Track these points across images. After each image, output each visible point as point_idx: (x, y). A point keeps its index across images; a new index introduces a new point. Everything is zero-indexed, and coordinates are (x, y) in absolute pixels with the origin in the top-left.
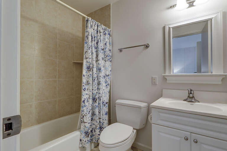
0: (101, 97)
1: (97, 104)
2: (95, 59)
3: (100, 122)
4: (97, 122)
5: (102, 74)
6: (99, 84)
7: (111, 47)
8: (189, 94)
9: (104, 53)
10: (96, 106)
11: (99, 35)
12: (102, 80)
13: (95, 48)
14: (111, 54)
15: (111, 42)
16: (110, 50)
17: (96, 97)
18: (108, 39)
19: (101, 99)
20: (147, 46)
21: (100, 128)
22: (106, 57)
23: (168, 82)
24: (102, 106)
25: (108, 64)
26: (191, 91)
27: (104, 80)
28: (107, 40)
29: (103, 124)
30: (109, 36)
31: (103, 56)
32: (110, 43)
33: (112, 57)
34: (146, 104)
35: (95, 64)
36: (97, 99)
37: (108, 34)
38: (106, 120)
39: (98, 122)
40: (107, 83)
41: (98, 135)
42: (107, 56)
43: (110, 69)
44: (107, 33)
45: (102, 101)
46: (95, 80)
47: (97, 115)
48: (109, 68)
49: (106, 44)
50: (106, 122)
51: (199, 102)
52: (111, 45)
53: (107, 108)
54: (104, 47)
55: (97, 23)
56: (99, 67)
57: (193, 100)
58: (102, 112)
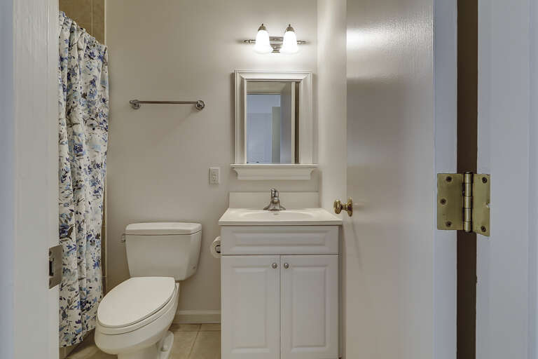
0: (83, 221)
1: (72, 242)
2: (64, 121)
3: (81, 289)
4: (72, 290)
5: (84, 162)
6: (77, 187)
7: (107, 91)
8: (272, 197)
9: (89, 106)
10: (69, 247)
11: (77, 57)
12: (85, 178)
13: (64, 89)
14: (106, 111)
15: (107, 80)
16: (104, 101)
17: (69, 223)
18: (99, 70)
19: (84, 226)
20: (199, 106)
21: (81, 303)
22: (93, 116)
23: (239, 178)
24: (84, 245)
25: (99, 134)
26: (275, 192)
27: (89, 177)
28: (96, 72)
29: (88, 293)
30: (101, 63)
31: (86, 114)
32: (103, 82)
33: (109, 117)
34: (199, 225)
35: (66, 135)
36: (72, 229)
37: (100, 57)
38: (96, 279)
39: (77, 289)
40: (98, 186)
41: (77, 323)
42: (97, 115)
43: (104, 149)
44: (96, 53)
45: (85, 232)
46: (64, 177)
47: (72, 270)
48: (102, 147)
49: (93, 82)
50: (97, 285)
51: (285, 209)
52: (107, 88)
53: (99, 248)
54: (89, 90)
55: (70, 22)
56: (77, 142)
57: (278, 208)
58: (84, 261)
